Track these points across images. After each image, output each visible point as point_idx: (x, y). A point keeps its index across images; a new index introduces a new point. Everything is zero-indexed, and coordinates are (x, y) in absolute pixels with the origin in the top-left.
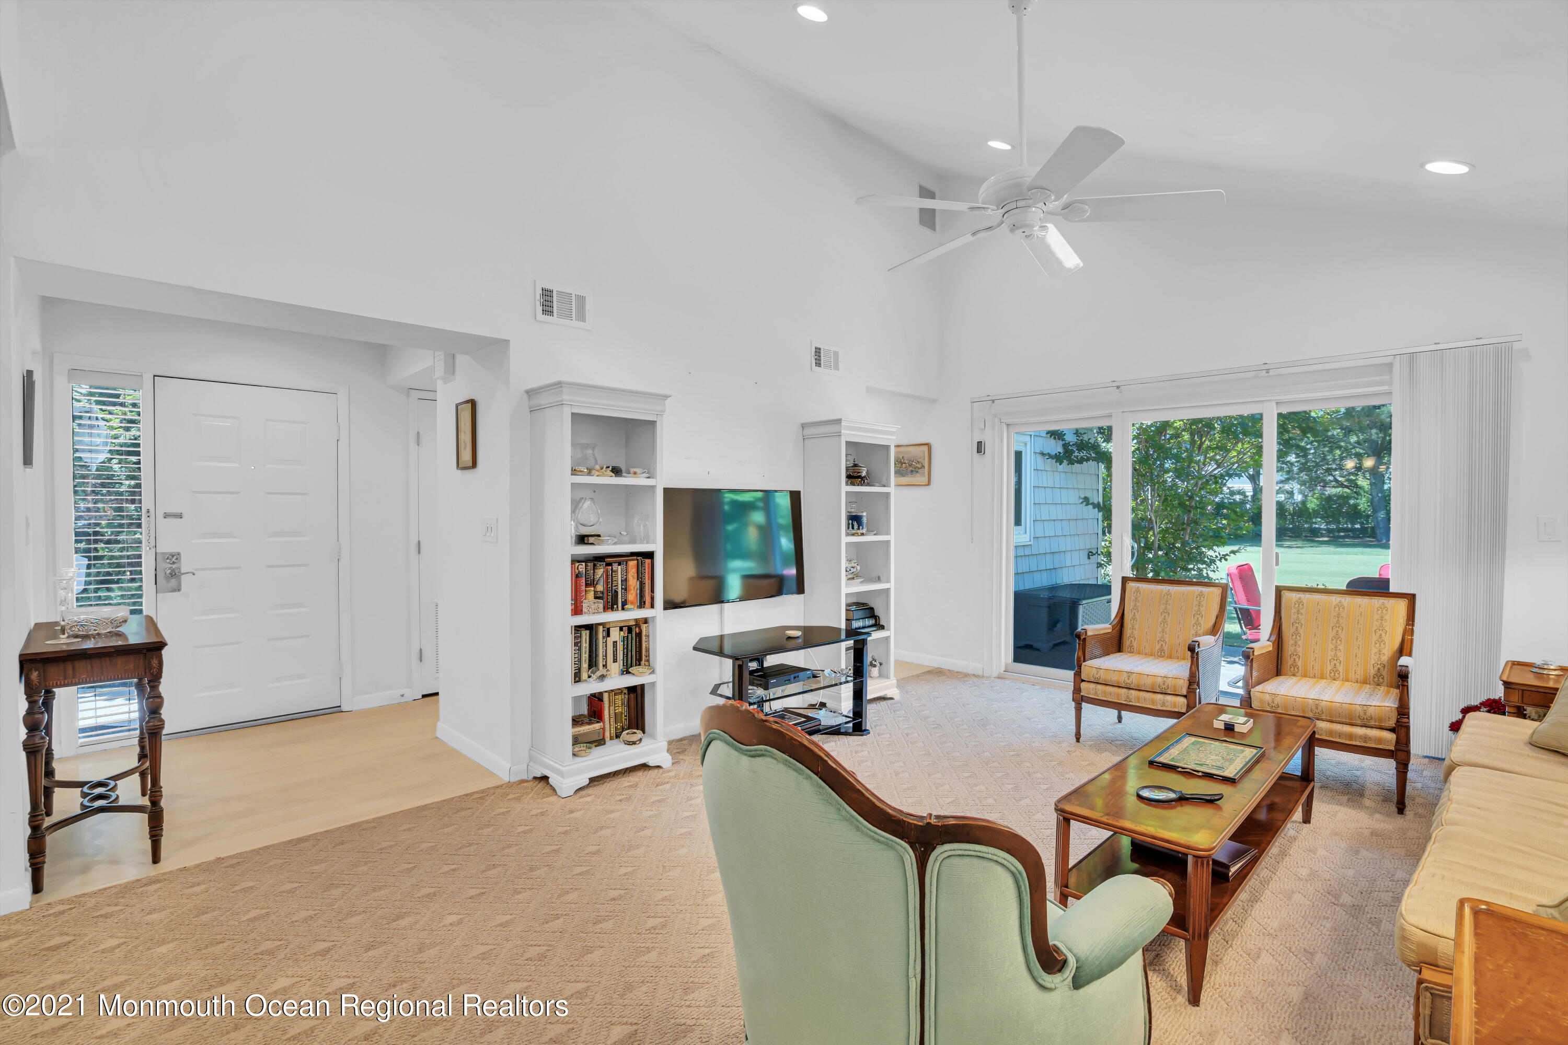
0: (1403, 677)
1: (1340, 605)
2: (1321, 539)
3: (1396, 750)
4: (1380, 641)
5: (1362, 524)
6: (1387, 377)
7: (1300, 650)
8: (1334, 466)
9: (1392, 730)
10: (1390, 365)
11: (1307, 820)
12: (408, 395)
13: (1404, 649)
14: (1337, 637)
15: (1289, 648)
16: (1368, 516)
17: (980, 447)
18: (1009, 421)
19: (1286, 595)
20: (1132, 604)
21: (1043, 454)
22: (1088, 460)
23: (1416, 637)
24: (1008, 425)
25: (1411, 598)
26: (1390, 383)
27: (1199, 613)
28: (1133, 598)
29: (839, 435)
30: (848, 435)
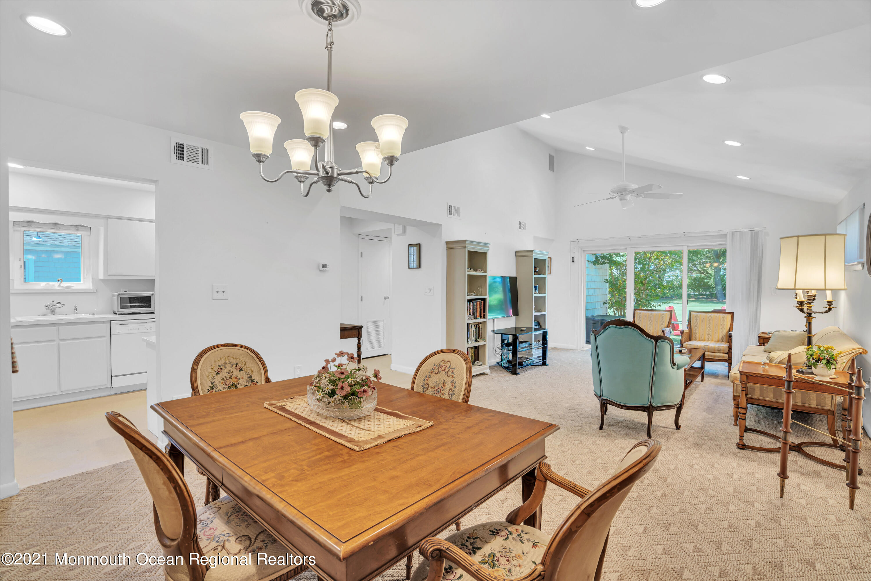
0: (730, 336)
1: (710, 317)
2: (691, 299)
3: (728, 359)
4: (723, 328)
5: (710, 292)
6: (725, 239)
7: (697, 332)
8: (697, 263)
9: (727, 353)
10: (726, 235)
11: (702, 381)
12: (359, 237)
13: (731, 329)
14: (709, 327)
15: (693, 331)
16: (714, 288)
17: (573, 260)
18: (584, 249)
19: (692, 314)
20: (638, 318)
21: (589, 261)
22: (605, 263)
23: (734, 326)
24: (584, 251)
25: (732, 314)
26: (726, 241)
27: (662, 321)
28: (638, 316)
29: (532, 256)
30: (535, 256)
